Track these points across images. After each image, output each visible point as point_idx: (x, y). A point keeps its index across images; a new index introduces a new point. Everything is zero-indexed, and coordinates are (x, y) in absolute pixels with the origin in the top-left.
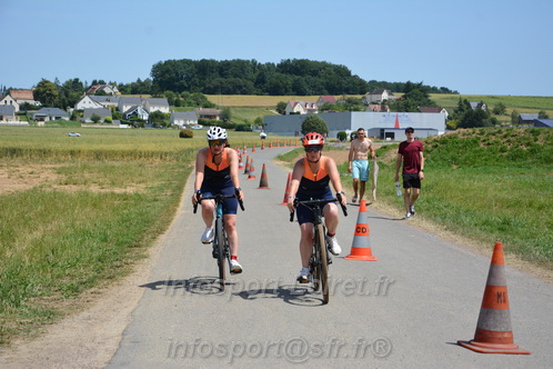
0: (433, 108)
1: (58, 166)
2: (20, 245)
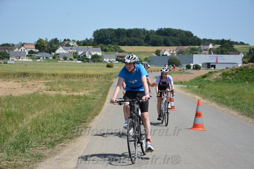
0: (236, 52)
1: (46, 81)
2: (26, 121)
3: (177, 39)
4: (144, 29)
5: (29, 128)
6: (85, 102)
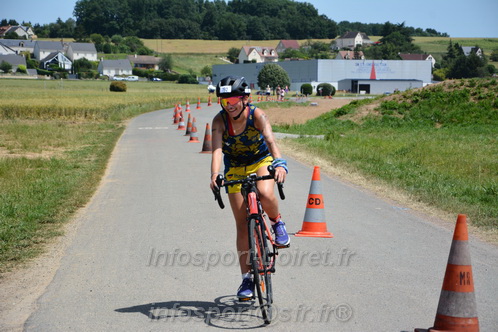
0: (418, 54)
6: (54, 175)
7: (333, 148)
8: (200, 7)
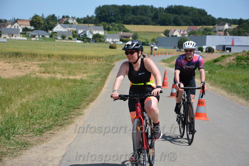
2: (14, 106)
3: (189, 18)
4: (152, 6)
5: (17, 113)
6: (81, 87)
7: (212, 77)
8: (152, 10)
